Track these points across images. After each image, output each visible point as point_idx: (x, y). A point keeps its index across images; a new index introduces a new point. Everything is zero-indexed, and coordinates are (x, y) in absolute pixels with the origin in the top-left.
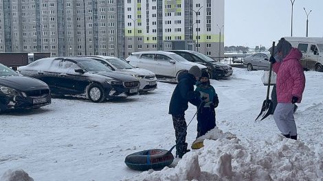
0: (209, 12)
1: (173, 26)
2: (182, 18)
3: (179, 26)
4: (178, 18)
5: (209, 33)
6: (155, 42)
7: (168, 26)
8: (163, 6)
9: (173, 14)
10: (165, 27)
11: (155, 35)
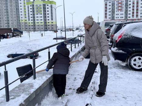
0: (52, 13)
1: (39, 18)
2: (42, 15)
3: (41, 18)
4: (41, 15)
5: (52, 21)
6: (33, 24)
7: (37, 19)
8: (35, 11)
9: (39, 14)
10: (36, 19)
11: (32, 22)
